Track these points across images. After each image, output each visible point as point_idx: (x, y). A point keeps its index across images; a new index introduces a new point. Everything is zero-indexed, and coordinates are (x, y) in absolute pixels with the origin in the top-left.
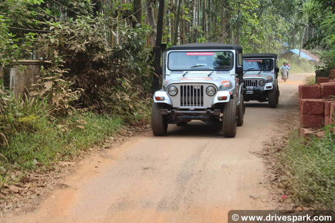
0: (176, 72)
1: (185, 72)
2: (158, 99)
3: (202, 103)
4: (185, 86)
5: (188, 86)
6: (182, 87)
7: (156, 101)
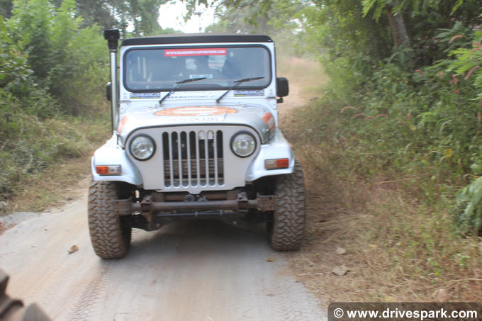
0: (142, 95)
1: (163, 94)
2: (103, 171)
3: (221, 175)
4: (174, 134)
5: (183, 134)
6: (165, 135)
7: (97, 177)
